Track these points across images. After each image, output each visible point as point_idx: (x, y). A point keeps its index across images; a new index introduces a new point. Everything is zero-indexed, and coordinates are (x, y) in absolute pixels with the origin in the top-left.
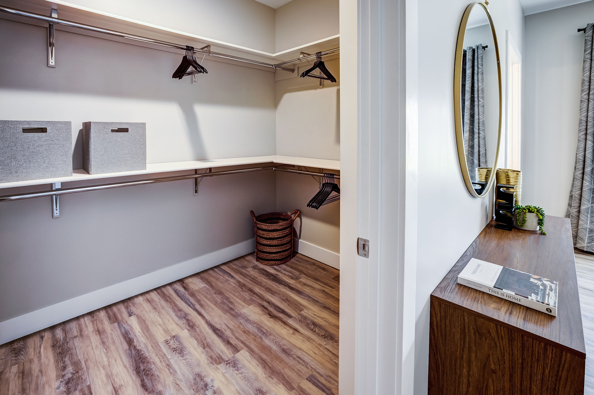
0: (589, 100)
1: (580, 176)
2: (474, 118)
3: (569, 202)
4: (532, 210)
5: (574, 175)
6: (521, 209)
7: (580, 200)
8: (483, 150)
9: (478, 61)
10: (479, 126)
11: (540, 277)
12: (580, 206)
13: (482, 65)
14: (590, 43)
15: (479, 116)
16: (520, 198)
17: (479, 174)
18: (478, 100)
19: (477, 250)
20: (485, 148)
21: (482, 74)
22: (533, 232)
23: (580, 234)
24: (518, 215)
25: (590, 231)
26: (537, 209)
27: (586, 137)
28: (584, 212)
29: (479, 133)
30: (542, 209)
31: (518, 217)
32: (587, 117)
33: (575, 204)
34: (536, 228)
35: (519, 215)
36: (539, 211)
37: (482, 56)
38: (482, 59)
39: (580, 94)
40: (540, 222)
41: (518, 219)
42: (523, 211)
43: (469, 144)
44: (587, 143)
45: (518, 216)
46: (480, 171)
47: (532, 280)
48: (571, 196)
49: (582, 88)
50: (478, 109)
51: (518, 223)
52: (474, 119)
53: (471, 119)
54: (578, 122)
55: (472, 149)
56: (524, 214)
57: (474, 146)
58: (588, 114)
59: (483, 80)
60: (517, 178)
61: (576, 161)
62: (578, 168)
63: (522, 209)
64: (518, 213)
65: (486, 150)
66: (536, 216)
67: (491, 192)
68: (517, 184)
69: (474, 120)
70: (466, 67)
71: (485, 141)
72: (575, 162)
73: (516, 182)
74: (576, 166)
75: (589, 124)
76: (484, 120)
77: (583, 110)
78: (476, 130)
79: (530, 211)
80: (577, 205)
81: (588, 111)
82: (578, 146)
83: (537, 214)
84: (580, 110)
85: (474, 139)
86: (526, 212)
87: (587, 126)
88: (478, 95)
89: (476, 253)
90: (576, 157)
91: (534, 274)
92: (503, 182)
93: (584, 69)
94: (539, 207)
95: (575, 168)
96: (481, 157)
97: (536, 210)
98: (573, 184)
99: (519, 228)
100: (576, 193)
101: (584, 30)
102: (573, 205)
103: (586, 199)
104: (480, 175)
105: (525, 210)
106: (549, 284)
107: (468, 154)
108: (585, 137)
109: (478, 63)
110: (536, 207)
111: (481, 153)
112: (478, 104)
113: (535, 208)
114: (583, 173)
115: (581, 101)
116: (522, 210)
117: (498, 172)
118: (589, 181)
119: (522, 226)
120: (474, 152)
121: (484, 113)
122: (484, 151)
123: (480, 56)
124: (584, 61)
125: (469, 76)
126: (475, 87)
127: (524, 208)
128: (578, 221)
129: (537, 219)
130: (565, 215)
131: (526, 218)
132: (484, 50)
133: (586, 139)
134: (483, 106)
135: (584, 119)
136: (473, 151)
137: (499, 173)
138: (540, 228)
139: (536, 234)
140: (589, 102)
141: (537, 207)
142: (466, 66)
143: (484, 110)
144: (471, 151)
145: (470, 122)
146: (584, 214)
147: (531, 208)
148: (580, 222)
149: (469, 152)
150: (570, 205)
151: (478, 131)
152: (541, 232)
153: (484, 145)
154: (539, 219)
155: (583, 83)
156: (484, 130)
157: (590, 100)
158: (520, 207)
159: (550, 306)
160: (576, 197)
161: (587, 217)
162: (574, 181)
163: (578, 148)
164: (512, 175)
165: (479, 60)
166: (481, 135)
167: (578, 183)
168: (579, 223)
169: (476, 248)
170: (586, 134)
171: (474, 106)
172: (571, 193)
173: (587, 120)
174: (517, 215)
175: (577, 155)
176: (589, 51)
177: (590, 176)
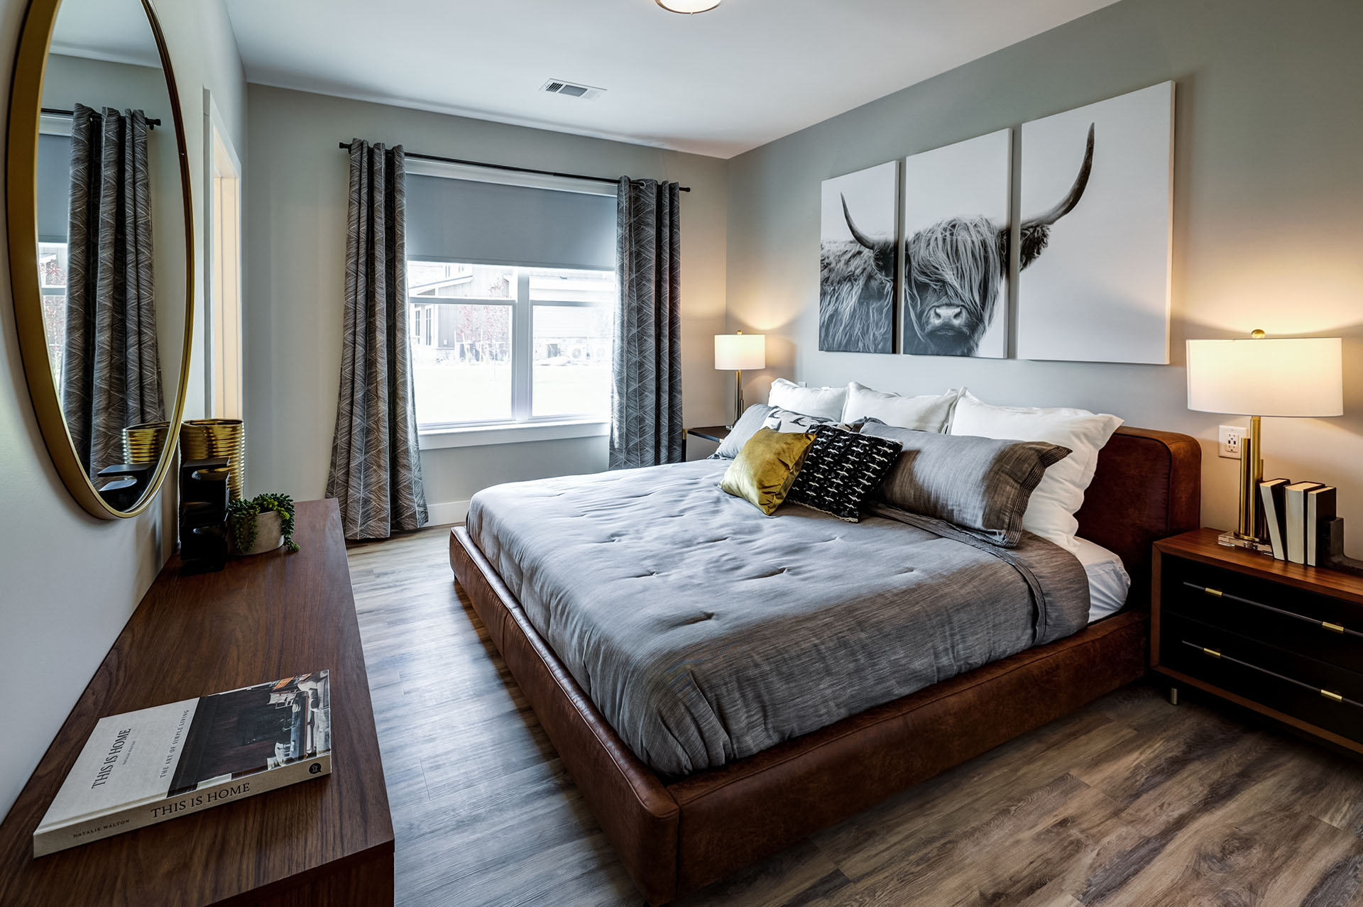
0: (357, 274)
1: (348, 408)
2: (126, 293)
3: (332, 459)
4: (268, 505)
5: (339, 408)
6: (244, 508)
7: (349, 452)
8: (153, 374)
9: (134, 151)
10: (139, 316)
11: (292, 679)
12: (348, 464)
13: (146, 163)
14: (358, 173)
15: (138, 291)
16: (241, 483)
17: (132, 445)
18: (137, 250)
19: (122, 674)
20: (158, 369)
21: (147, 186)
22: (273, 554)
23: (351, 514)
24: (238, 526)
25: (365, 501)
26: (278, 499)
27: (355, 338)
28: (356, 472)
29: (140, 333)
30: (288, 496)
31: (237, 532)
32: (356, 303)
33: (341, 461)
34: (278, 542)
35: (241, 526)
36: (283, 503)
37: (145, 143)
38: (145, 149)
39: (345, 262)
40: (286, 527)
41: (238, 536)
42: (249, 513)
43: (111, 360)
44: (356, 349)
45: (239, 529)
46: (136, 435)
47: (275, 699)
48: (335, 448)
49: (348, 250)
50: (137, 272)
51: (239, 544)
52: (126, 297)
53: (116, 296)
54: (342, 311)
55: (121, 374)
56: (251, 520)
57: (126, 366)
58: (356, 297)
59: (147, 200)
60: (232, 438)
61: (341, 383)
62: (344, 396)
63: (246, 510)
64: (238, 522)
65: (159, 374)
66: (277, 516)
67: (168, 484)
68: (235, 452)
69: (126, 300)
70: (100, 160)
71: (157, 353)
72: (339, 385)
73: (232, 448)
74: (341, 390)
75: (358, 316)
76: (152, 301)
77: (350, 290)
78: (132, 326)
79: (265, 509)
80: (344, 461)
81: (356, 293)
82: (343, 354)
83: (279, 512)
84: (346, 290)
85: (126, 347)
86: (255, 514)
87: (355, 319)
88: (136, 238)
89: (118, 687)
90: (341, 375)
91: (278, 678)
92: (201, 454)
93: (349, 217)
94: (283, 495)
95: (340, 394)
96: (147, 391)
97: (276, 503)
98: (337, 424)
99: (241, 554)
100: (342, 441)
101: (349, 147)
102: (338, 464)
103: (358, 449)
104: (136, 445)
105: (253, 508)
106: (311, 689)
107: (110, 386)
108: (352, 339)
109: (134, 156)
110: (276, 494)
111: (147, 381)
112: (137, 260)
113: (274, 499)
114: (352, 404)
115: (347, 274)
116: (245, 512)
117: (185, 430)
118: (361, 416)
119: (247, 549)
120: (126, 380)
121: (152, 284)
122: (155, 377)
123: (138, 140)
124: (350, 204)
125: (109, 185)
126: (127, 215)
127: (252, 505)
128: (347, 490)
129: (280, 521)
130: (327, 483)
131: (256, 526)
132: (152, 128)
133: (354, 343)
134: (150, 267)
135: (351, 306)
136: (123, 378)
137: (188, 433)
138: (286, 538)
139: (279, 555)
140: (357, 278)
141: (278, 496)
142: (101, 157)
143: (152, 277)
144: (117, 379)
145: (114, 304)
146: (354, 476)
147: (266, 500)
148: (351, 491)
149: (111, 382)
150: (333, 464)
151: (136, 328)
152: (289, 548)
153: (155, 362)
154: (283, 521)
155: (349, 242)
156: (153, 326)
157: (359, 273)
158: (242, 505)
159: (318, 756)
160: (342, 448)
161: (360, 479)
162: (338, 419)
163: (343, 359)
164: (221, 433)
165: (137, 150)
166: (145, 338)
167: (345, 423)
168: (349, 494)
169: (118, 669)
170: (354, 334)
171: (125, 265)
172: (334, 442)
173: (356, 308)
174: (235, 526)
175: (341, 372)
176: (357, 187)
177: (361, 406)
